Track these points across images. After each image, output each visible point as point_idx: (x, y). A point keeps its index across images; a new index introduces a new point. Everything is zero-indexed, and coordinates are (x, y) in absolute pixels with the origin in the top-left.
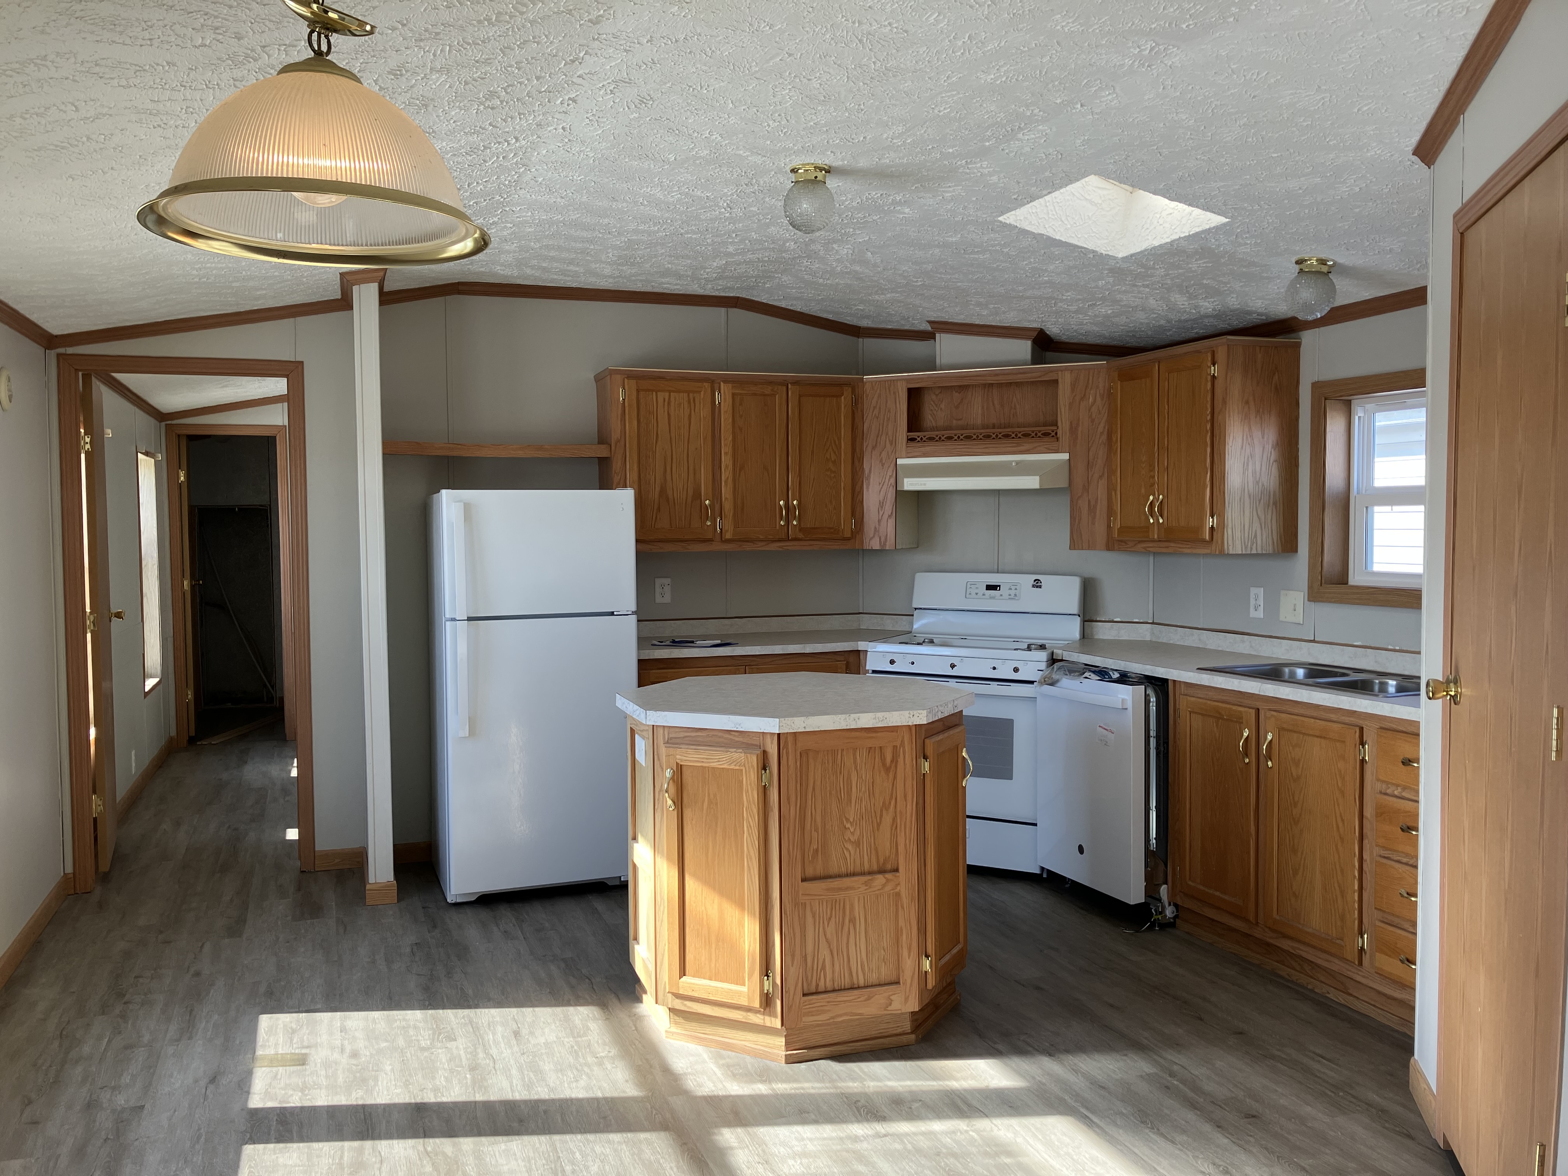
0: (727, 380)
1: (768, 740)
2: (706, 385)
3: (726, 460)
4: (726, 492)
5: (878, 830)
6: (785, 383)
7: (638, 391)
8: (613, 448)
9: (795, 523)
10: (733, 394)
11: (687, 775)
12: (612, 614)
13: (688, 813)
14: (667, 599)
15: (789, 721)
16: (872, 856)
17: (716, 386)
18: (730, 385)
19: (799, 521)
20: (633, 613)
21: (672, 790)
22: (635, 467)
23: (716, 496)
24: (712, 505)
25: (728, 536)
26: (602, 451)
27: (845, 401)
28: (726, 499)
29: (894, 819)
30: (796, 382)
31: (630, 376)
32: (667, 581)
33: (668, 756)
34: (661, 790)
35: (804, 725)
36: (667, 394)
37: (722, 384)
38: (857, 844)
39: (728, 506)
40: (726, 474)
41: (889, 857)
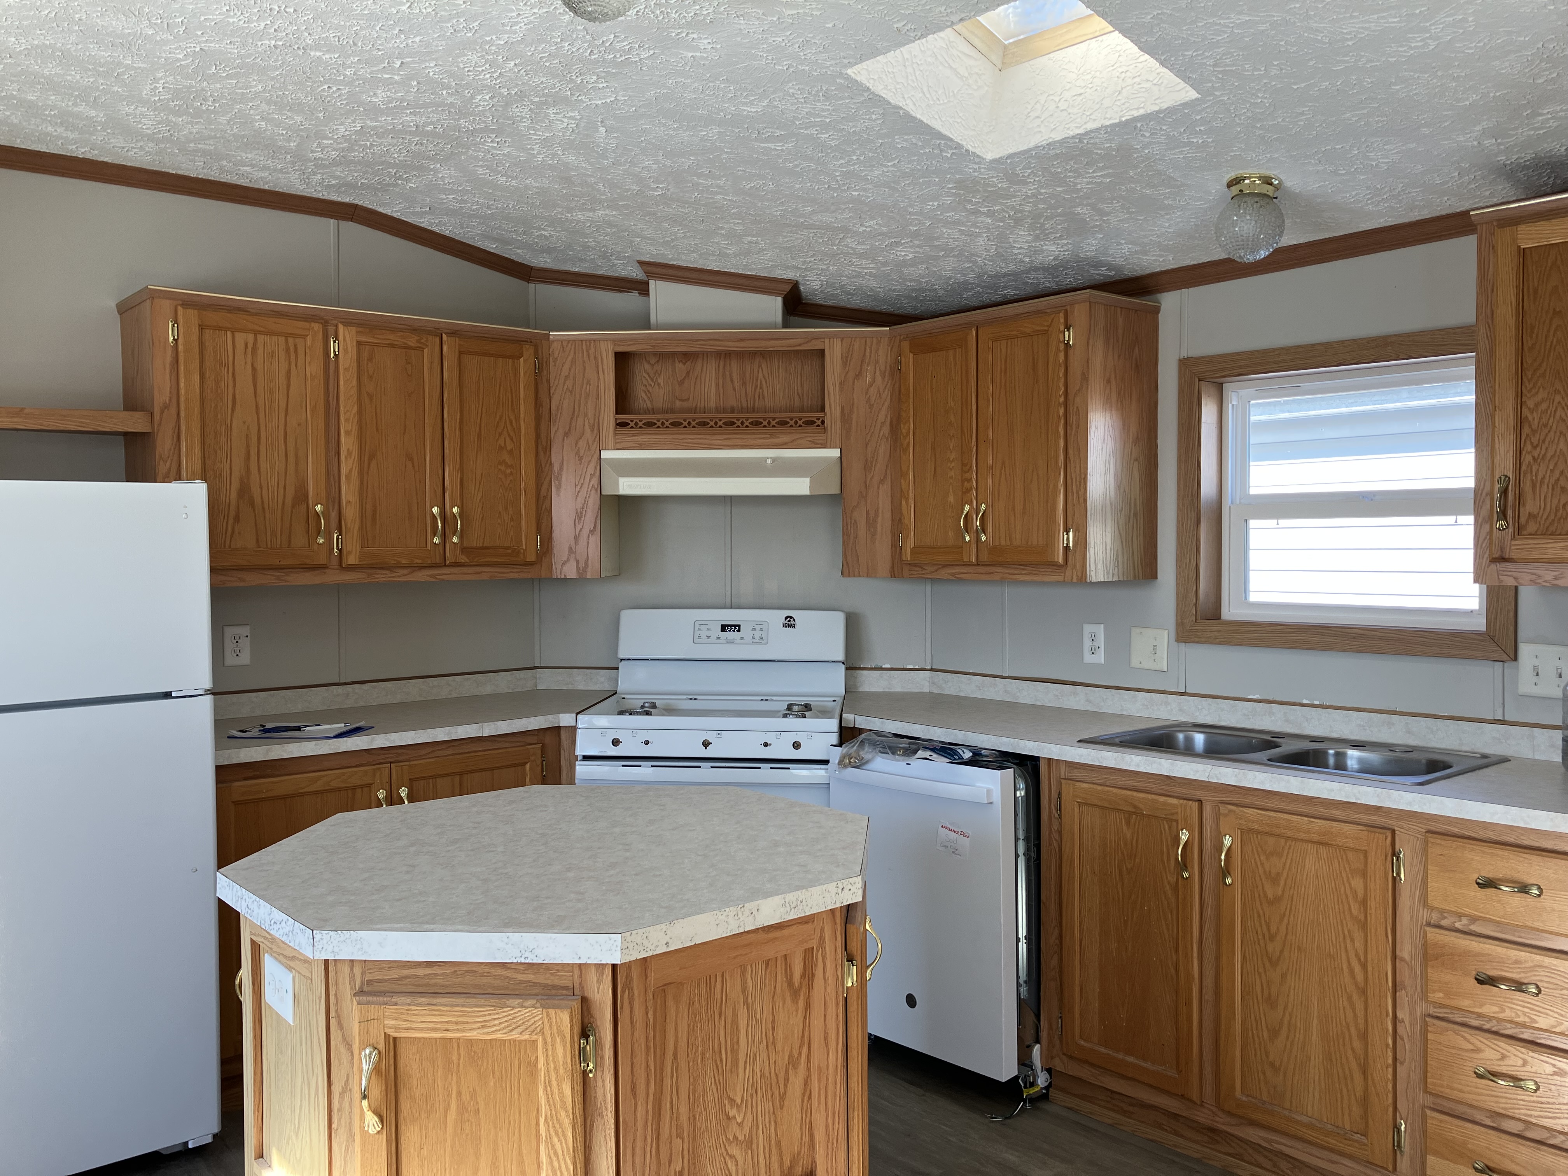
0: (349, 321)
1: (592, 977)
2: (317, 327)
3: (348, 443)
4: (348, 493)
5: (782, 1107)
6: (438, 333)
7: (202, 328)
8: (157, 418)
9: (455, 540)
10: (359, 343)
11: (410, 1061)
12: (167, 695)
13: (411, 1136)
14: (245, 658)
15: (637, 936)
16: (773, 1159)
17: (331, 329)
18: (353, 330)
19: (461, 538)
20: (208, 692)
21: (376, 1092)
22: (197, 450)
23: (334, 500)
24: (326, 513)
25: (352, 560)
26: (135, 423)
27: (525, 365)
28: (348, 502)
29: (807, 1083)
30: (454, 333)
31: (188, 303)
32: (245, 631)
33: (365, 1021)
34: (344, 1090)
35: (667, 939)
36: (251, 337)
37: (341, 326)
38: (749, 1143)
39: (351, 513)
40: (348, 465)
41: (799, 1153)
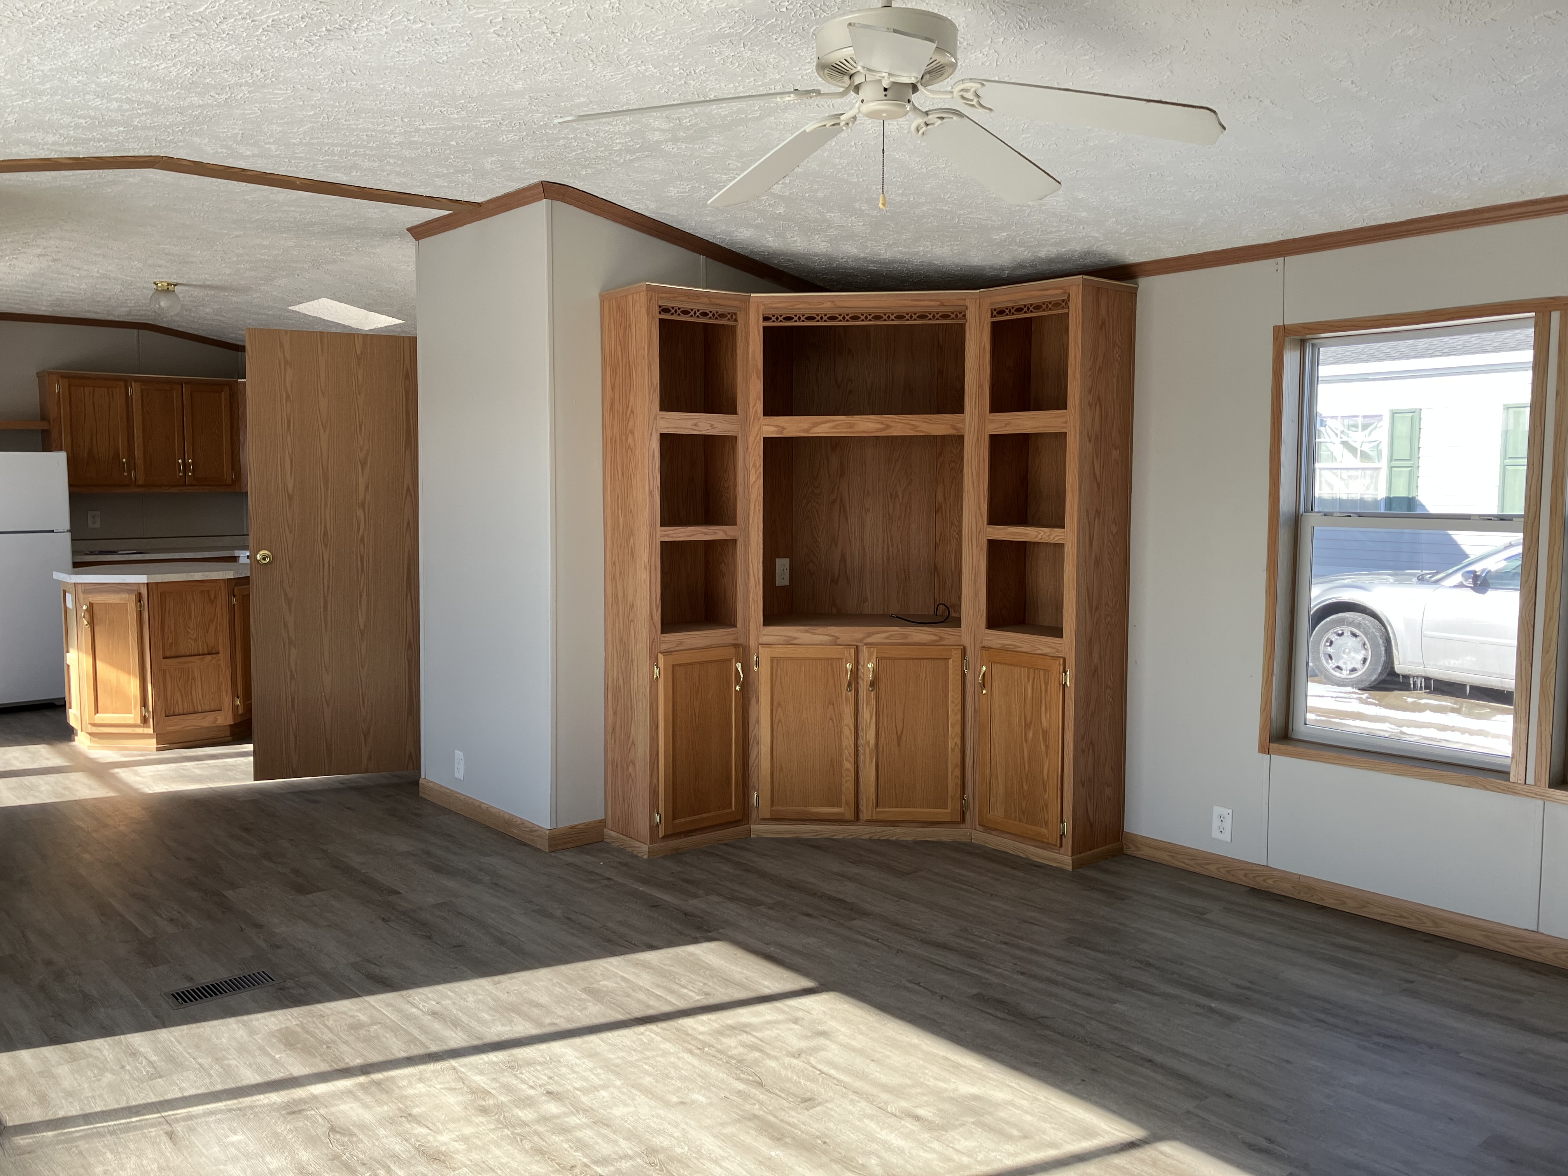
0: (137, 380)
1: (142, 586)
2: (122, 383)
3: (137, 433)
4: (138, 453)
5: (207, 633)
6: (180, 383)
7: (69, 386)
8: (51, 424)
9: (190, 474)
10: (142, 390)
11: (95, 608)
12: (53, 531)
13: (97, 629)
14: (98, 525)
15: (152, 576)
16: (204, 645)
17: (129, 384)
18: (139, 384)
19: (193, 472)
20: (68, 531)
21: (87, 616)
22: (69, 436)
23: (131, 456)
24: (128, 463)
25: (141, 482)
26: (44, 426)
27: (224, 396)
28: (138, 458)
29: (216, 627)
30: (188, 382)
31: (63, 376)
32: (98, 513)
33: (84, 599)
34: (80, 618)
35: (161, 578)
36: (92, 389)
37: (133, 383)
38: (196, 640)
39: (140, 462)
40: (138, 442)
41: (214, 646)
